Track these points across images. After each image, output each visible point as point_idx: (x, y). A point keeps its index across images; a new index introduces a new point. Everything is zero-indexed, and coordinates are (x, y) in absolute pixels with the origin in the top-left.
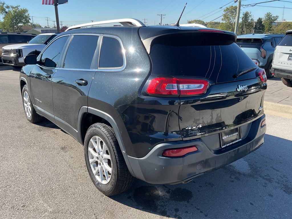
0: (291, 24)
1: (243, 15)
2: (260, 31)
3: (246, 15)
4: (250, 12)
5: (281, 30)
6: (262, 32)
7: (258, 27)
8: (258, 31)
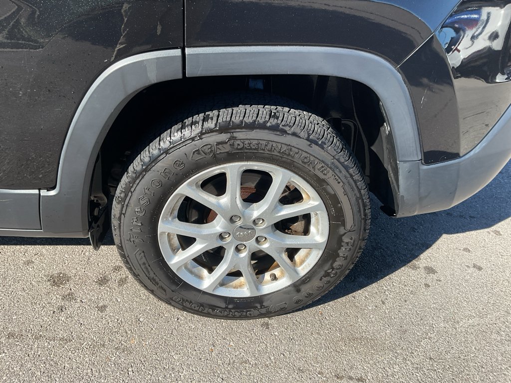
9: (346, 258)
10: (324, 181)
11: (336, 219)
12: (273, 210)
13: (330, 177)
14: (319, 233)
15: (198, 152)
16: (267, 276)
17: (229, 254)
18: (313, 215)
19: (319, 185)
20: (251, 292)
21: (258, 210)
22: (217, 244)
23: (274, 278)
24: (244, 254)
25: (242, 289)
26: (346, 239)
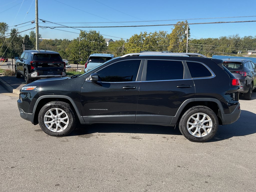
0: (49, 41)
1: (12, 31)
2: (29, 46)
3: (14, 31)
4: (17, 30)
5: (43, 46)
6: (31, 47)
7: (27, 43)
8: (27, 46)
9: (215, 129)
10: (211, 116)
11: (213, 122)
12: (204, 121)
13: (212, 115)
14: (211, 125)
15: (194, 111)
16: (202, 134)
17: (197, 129)
18: (209, 122)
19: (210, 116)
20: (200, 136)
21: (202, 121)
22: (195, 126)
23: (204, 134)
24: (199, 129)
25: (199, 136)
26: (215, 126)
